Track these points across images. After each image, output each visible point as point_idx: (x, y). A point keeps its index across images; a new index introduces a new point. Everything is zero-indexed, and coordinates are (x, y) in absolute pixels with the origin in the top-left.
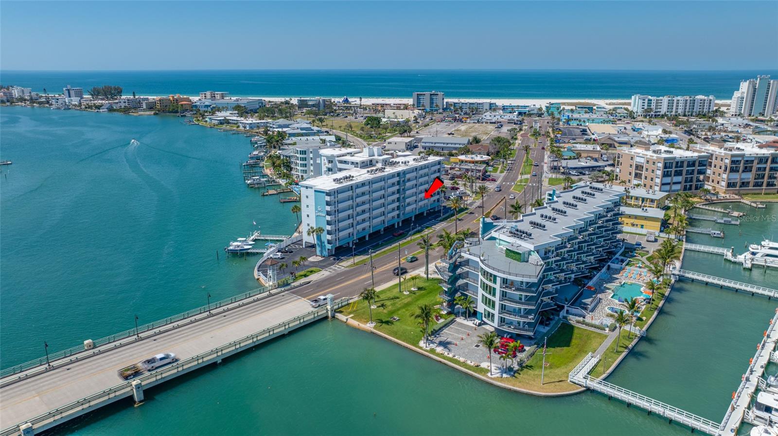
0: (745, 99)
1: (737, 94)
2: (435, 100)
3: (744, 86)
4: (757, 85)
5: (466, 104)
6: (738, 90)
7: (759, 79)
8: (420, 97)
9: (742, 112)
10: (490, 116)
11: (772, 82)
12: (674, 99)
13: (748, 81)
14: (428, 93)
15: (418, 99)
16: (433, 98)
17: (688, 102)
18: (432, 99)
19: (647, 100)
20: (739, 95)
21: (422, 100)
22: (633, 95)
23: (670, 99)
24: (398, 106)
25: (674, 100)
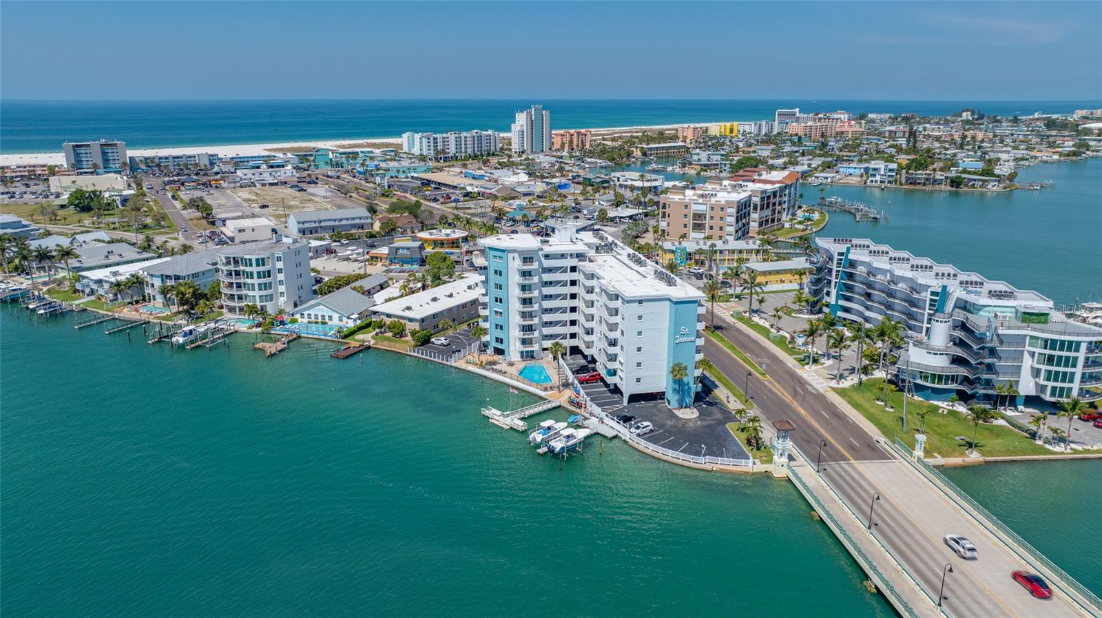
0: (525, 133)
1: (515, 128)
2: (110, 154)
3: (521, 119)
4: (533, 116)
5: (167, 158)
6: (515, 123)
7: (533, 109)
8: (79, 152)
9: (525, 149)
10: (254, 174)
11: (544, 112)
12: (461, 135)
13: (525, 112)
14: (95, 145)
15: (77, 155)
16: (107, 151)
17: (476, 138)
18: (104, 154)
19: (432, 138)
20: (518, 128)
21: (84, 155)
22: (404, 133)
23: (457, 135)
24: (28, 168)
25: (461, 137)
